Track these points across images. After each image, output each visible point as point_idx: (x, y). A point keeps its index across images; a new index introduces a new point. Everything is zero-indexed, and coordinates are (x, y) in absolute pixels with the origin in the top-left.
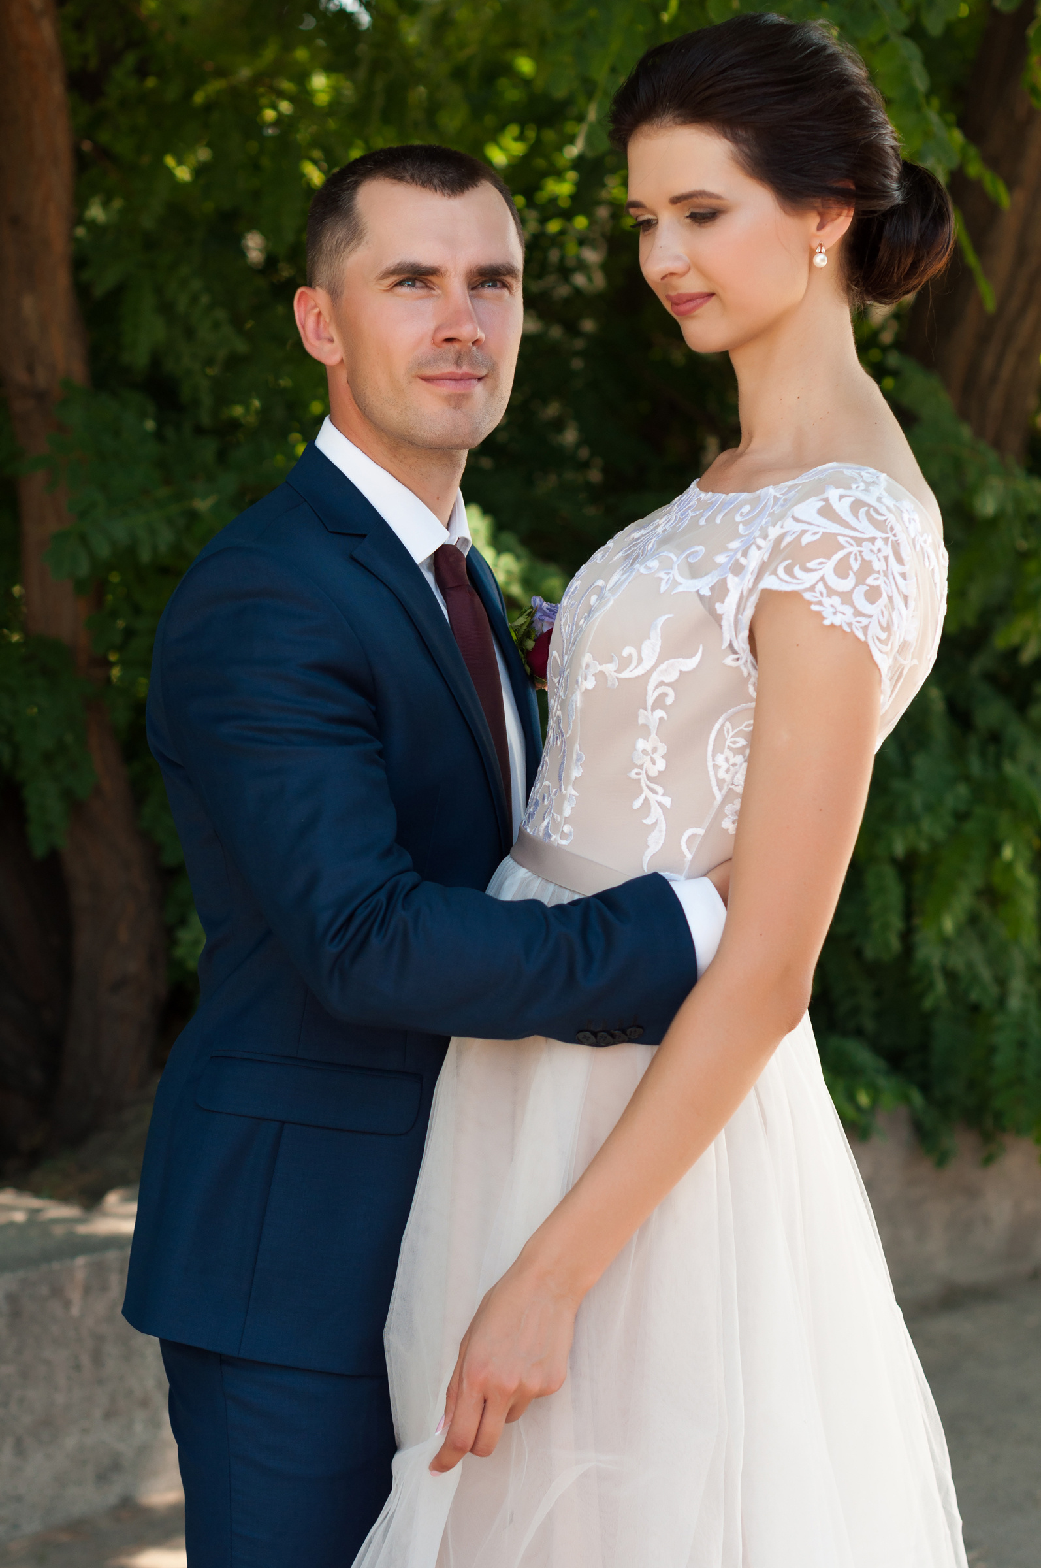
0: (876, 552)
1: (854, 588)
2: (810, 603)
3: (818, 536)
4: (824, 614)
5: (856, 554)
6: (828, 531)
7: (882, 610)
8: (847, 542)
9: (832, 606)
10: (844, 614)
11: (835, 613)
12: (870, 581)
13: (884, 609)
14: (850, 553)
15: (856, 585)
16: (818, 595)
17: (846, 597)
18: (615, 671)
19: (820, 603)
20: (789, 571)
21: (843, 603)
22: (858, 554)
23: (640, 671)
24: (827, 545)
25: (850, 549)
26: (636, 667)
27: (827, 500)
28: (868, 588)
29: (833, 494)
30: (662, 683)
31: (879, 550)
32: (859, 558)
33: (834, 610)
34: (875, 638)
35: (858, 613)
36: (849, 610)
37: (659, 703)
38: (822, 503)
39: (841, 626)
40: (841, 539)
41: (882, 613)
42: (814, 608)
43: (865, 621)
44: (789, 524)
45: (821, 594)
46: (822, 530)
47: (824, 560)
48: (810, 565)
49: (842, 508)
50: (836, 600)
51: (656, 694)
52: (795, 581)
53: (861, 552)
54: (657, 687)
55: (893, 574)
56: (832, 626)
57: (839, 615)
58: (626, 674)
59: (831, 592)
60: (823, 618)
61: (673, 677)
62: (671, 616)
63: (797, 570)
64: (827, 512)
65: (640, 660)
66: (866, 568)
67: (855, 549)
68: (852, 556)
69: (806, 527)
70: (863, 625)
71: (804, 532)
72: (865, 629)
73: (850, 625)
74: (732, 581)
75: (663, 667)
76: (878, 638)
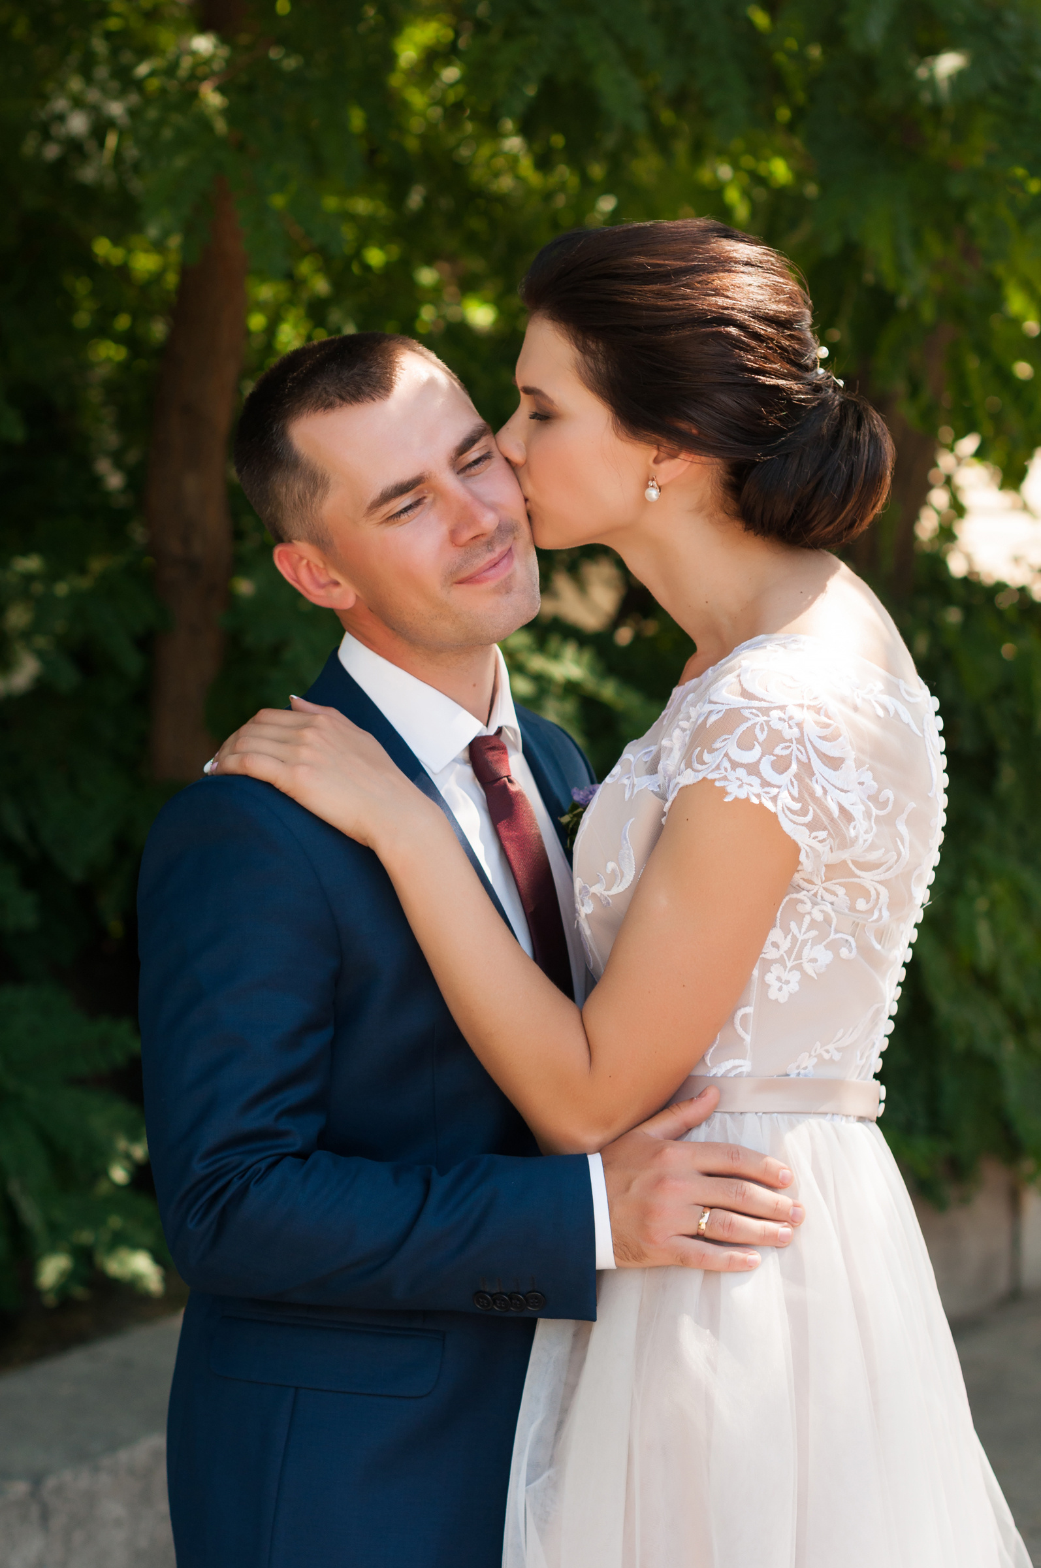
0: (783, 719)
1: (760, 759)
2: (714, 780)
3: (721, 715)
4: (729, 789)
5: (762, 724)
6: (731, 707)
7: (791, 780)
8: (751, 713)
9: (737, 779)
10: (751, 786)
11: (740, 786)
12: (778, 751)
13: (793, 780)
14: (756, 724)
15: (763, 755)
16: (723, 771)
17: (753, 769)
18: (604, 890)
19: (725, 778)
20: (700, 759)
21: (749, 774)
22: (764, 723)
23: (625, 883)
24: (731, 720)
25: (757, 719)
26: (621, 881)
27: (739, 676)
28: (775, 758)
31: (790, 718)
32: (766, 728)
33: (741, 783)
34: (785, 809)
35: (765, 784)
36: (755, 781)
38: (734, 681)
39: (748, 799)
40: (746, 713)
41: (792, 783)
42: (717, 784)
43: (774, 791)
45: (726, 770)
46: (725, 708)
47: (727, 737)
48: (715, 745)
50: (741, 772)
52: (704, 767)
53: (767, 722)
55: (808, 739)
56: (736, 799)
57: (745, 786)
58: (615, 890)
59: (735, 765)
60: (727, 793)
62: (634, 819)
63: (705, 757)
65: (622, 873)
66: (775, 738)
67: (762, 719)
68: (758, 727)
69: (715, 707)
70: (771, 795)
71: (710, 713)
72: (774, 799)
73: (758, 796)
76: (789, 809)
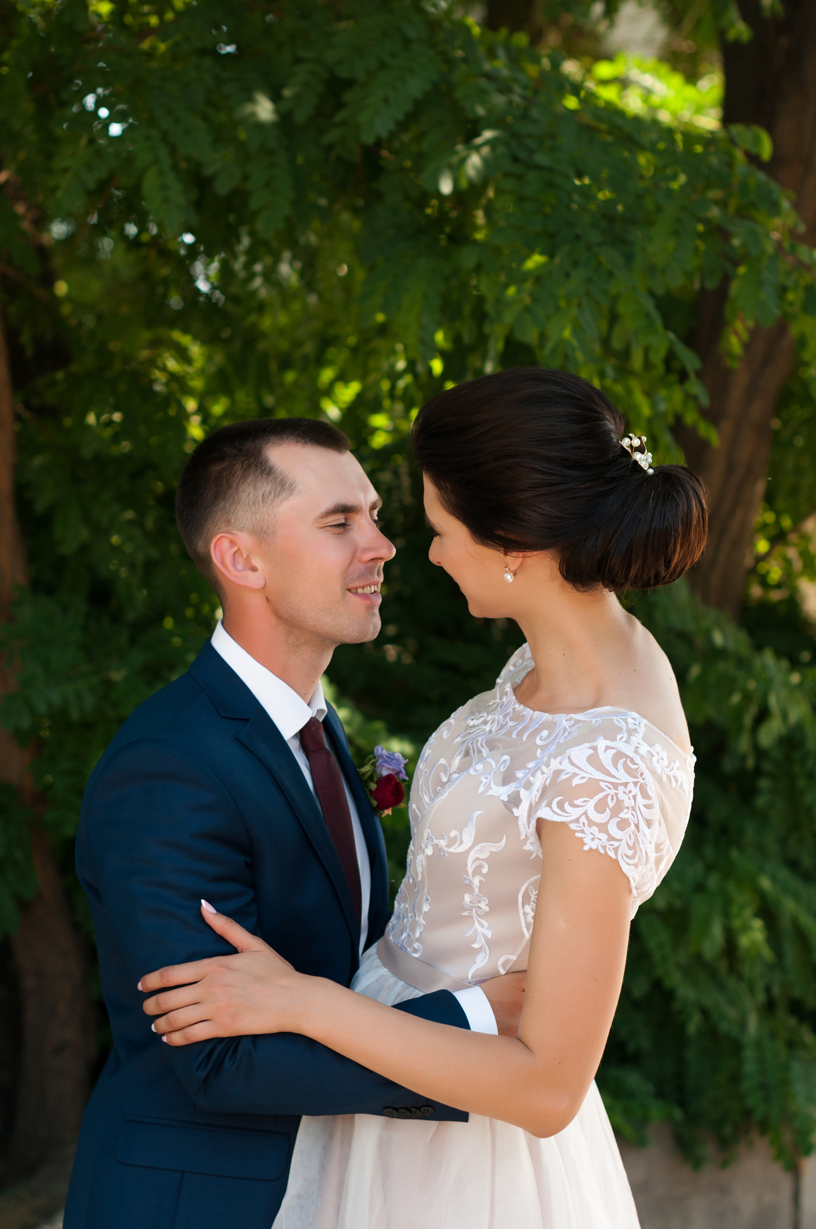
0: (628, 793)
1: (609, 820)
2: (575, 832)
3: (584, 781)
4: (585, 840)
5: (613, 795)
6: (593, 777)
7: (630, 835)
8: (607, 786)
9: (591, 833)
10: (600, 840)
11: (593, 839)
12: (622, 815)
13: (631, 834)
14: (608, 795)
15: (611, 818)
16: (581, 825)
17: (603, 827)
18: (445, 846)
19: (583, 832)
20: (560, 805)
21: (600, 831)
22: (614, 795)
23: (461, 849)
24: (592, 788)
25: (609, 791)
26: (459, 846)
27: (595, 749)
28: (620, 819)
29: (602, 743)
30: (478, 859)
31: (630, 792)
32: (615, 798)
33: (593, 837)
34: (623, 855)
35: (611, 838)
36: (604, 837)
37: (477, 871)
38: (591, 751)
39: (597, 850)
40: (602, 785)
41: (630, 836)
42: (578, 835)
43: (616, 844)
44: (566, 766)
45: (584, 824)
46: (588, 776)
47: (588, 799)
48: (577, 802)
49: (606, 758)
50: (595, 829)
51: (474, 866)
52: (564, 814)
53: (616, 794)
54: (474, 861)
55: (639, 808)
56: (591, 849)
57: (596, 841)
58: (452, 850)
59: (591, 823)
60: (585, 844)
61: (485, 855)
62: (482, 812)
63: (566, 806)
64: (594, 760)
65: (462, 842)
66: (619, 807)
67: (613, 792)
68: (610, 797)
69: (577, 771)
70: (614, 847)
71: (575, 775)
72: (616, 850)
73: (604, 847)
74: (523, 794)
75: (477, 847)
76: (626, 855)
